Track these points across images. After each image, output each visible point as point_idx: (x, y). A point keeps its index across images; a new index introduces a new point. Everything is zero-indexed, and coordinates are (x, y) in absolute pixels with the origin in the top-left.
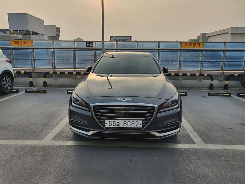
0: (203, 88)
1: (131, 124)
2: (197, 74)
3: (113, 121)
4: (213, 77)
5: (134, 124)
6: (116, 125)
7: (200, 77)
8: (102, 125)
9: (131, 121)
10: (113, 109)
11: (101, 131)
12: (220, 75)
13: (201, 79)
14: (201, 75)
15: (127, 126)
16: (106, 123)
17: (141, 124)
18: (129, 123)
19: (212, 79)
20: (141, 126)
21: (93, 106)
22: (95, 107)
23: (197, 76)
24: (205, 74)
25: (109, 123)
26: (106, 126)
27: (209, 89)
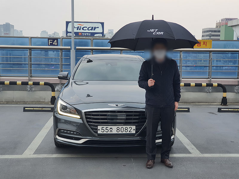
0: (214, 104)
1: (124, 130)
2: (204, 84)
3: (106, 128)
4: (227, 88)
5: (127, 130)
6: (109, 131)
7: (209, 88)
8: (94, 131)
9: (124, 127)
10: (106, 115)
11: (93, 138)
12: (236, 85)
13: (210, 91)
14: (209, 85)
15: (120, 132)
16: (99, 130)
17: (134, 130)
18: (122, 128)
19: (225, 91)
20: (134, 132)
21: (85, 112)
22: (87, 113)
23: (204, 87)
24: (215, 84)
25: (102, 130)
26: (98, 133)
27: (221, 105)
